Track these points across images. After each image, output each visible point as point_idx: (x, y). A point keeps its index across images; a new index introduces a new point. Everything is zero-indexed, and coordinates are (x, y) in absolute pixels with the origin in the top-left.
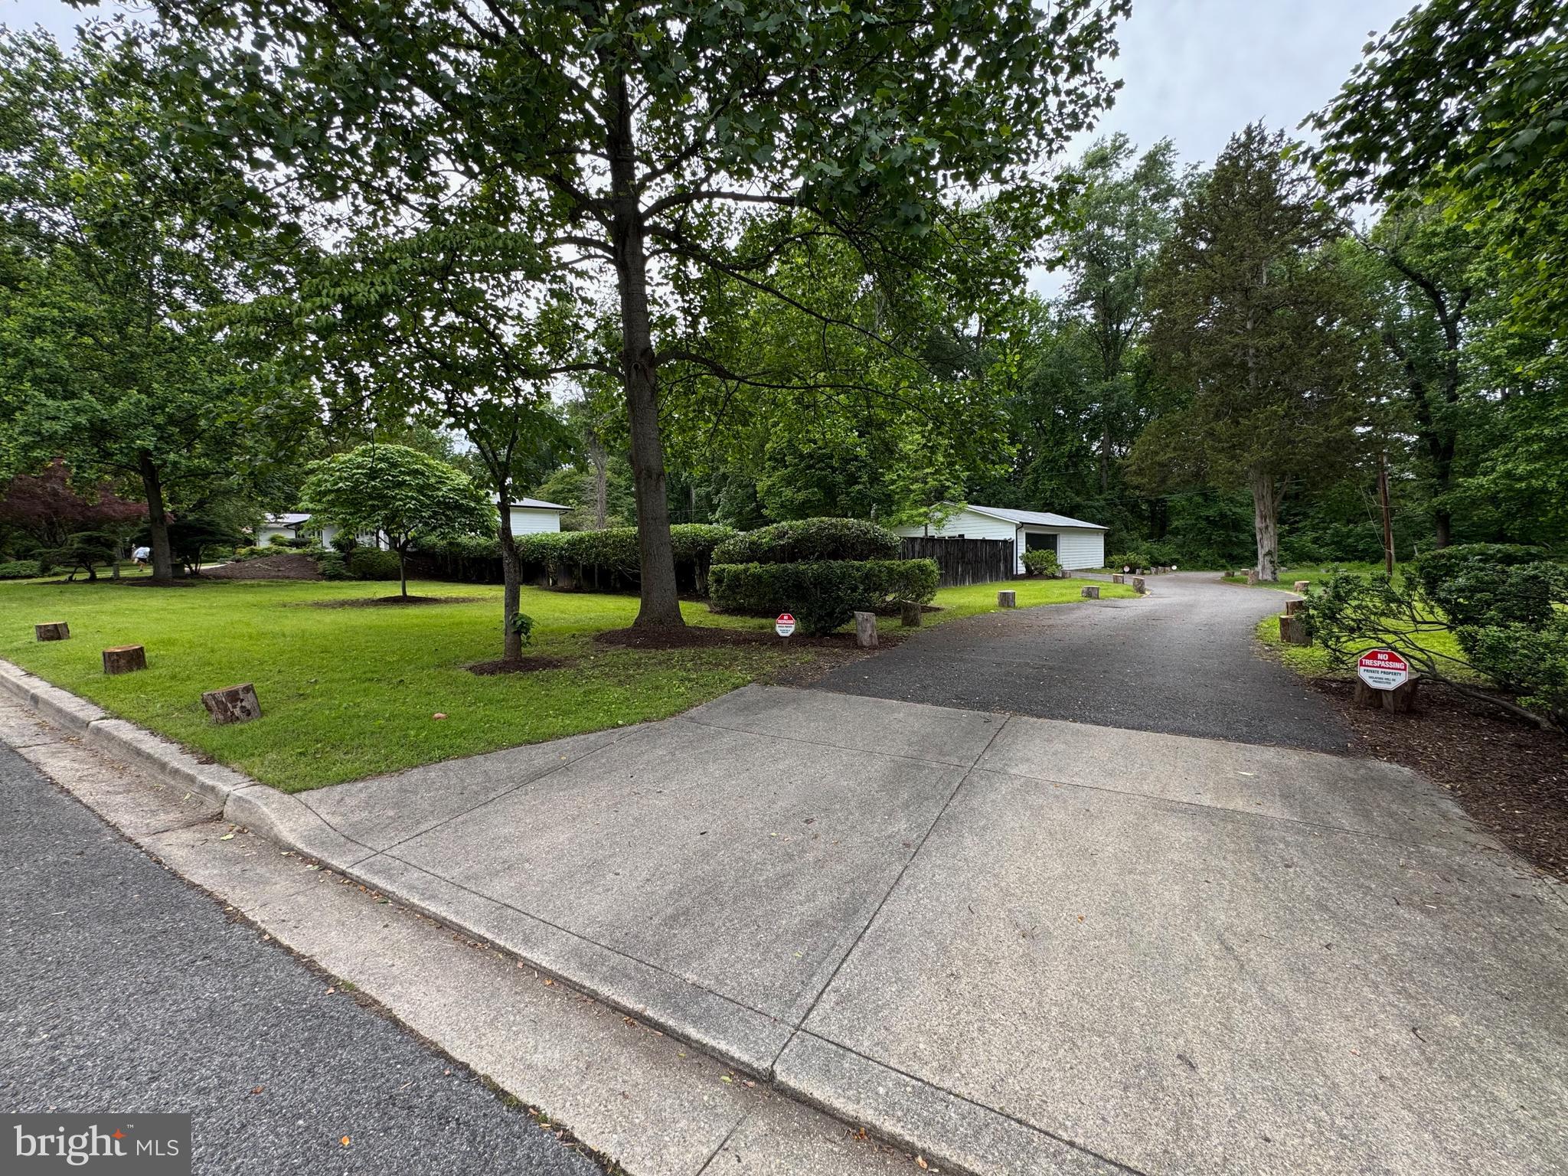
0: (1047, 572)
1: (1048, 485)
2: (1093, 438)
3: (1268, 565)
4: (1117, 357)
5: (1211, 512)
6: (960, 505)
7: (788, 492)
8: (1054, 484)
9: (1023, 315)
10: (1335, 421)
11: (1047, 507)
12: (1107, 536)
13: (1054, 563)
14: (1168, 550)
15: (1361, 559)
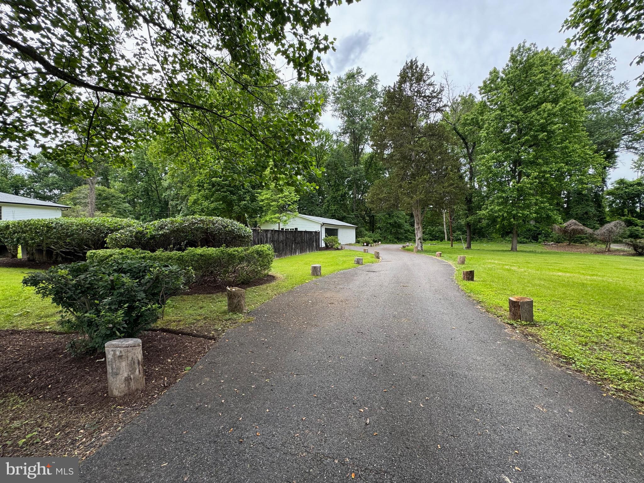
0: (335, 247)
1: (333, 208)
2: (349, 189)
3: (420, 244)
4: (358, 158)
5: (391, 221)
6: (295, 214)
7: (206, 204)
8: (335, 207)
9: (323, 137)
10: (446, 184)
11: (333, 217)
12: (356, 229)
13: (337, 242)
14: (377, 236)
15: (437, 239)
